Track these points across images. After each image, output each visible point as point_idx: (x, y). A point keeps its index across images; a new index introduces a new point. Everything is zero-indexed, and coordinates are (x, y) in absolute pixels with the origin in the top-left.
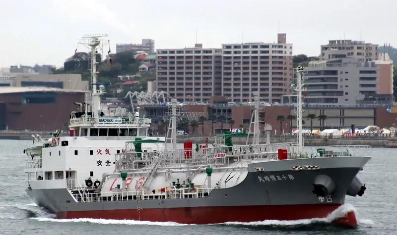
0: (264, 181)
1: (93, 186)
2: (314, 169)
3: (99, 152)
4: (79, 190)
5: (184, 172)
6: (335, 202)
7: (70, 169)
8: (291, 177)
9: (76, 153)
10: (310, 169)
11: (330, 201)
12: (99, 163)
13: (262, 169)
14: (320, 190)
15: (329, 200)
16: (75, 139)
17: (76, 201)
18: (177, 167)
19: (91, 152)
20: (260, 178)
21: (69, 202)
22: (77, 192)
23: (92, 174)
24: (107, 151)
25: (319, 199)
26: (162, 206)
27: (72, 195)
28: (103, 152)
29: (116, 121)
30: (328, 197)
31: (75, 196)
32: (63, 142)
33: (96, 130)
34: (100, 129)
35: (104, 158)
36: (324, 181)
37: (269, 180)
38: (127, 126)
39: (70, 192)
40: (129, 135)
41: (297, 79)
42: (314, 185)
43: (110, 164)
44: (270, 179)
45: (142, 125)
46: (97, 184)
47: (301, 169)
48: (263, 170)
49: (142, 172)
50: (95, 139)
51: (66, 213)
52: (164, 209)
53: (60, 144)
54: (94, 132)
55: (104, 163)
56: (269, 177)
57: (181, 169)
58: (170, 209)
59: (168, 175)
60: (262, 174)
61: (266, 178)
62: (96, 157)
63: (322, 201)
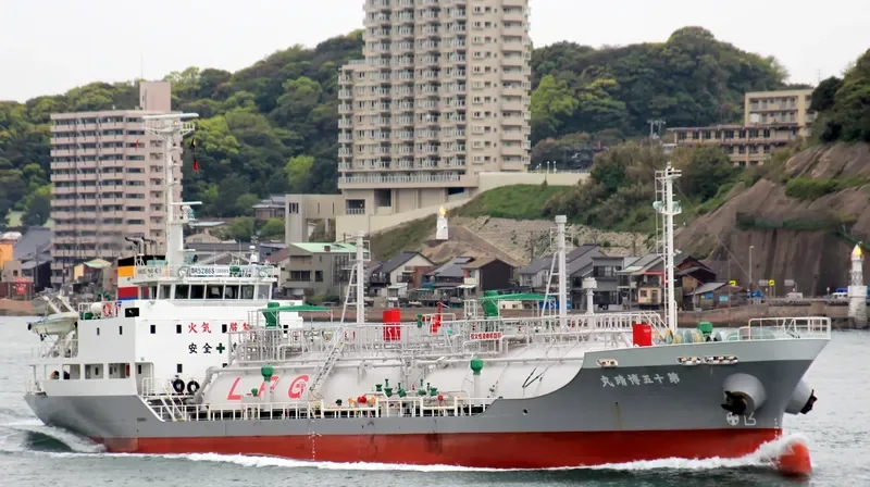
0: (612, 385)
1: (186, 391)
2: (726, 362)
3: (192, 328)
4: (162, 398)
5: (394, 366)
6: (763, 425)
7: (143, 359)
8: (674, 378)
9: (153, 329)
10: (716, 362)
11: (751, 422)
12: (193, 348)
13: (612, 363)
14: (737, 404)
15: (748, 422)
16: (152, 303)
17: (161, 419)
18: (375, 357)
19: (179, 329)
20: (605, 379)
21: (143, 420)
22: (158, 402)
23: (180, 368)
24: (205, 326)
25: (728, 419)
26: (370, 431)
27: (150, 408)
28: (199, 328)
29: (220, 271)
30: (748, 417)
31: (157, 410)
32: (127, 310)
33: (186, 287)
34: (193, 286)
35: (200, 339)
36: (748, 387)
37: (624, 383)
38: (239, 281)
39: (145, 401)
40: (242, 297)
41: (663, 191)
42: (728, 393)
43: (210, 350)
44: (628, 381)
45: (265, 280)
46: (193, 387)
47: (699, 362)
48: (616, 364)
49: (299, 365)
50: (183, 305)
51: (136, 441)
52: (373, 436)
53: (122, 312)
54: (182, 291)
55: (201, 349)
56: (625, 377)
57: (384, 360)
58: (388, 436)
59: (362, 373)
60: (611, 371)
61: (620, 380)
62: (187, 337)
63: (734, 424)
